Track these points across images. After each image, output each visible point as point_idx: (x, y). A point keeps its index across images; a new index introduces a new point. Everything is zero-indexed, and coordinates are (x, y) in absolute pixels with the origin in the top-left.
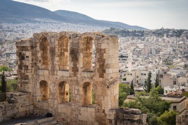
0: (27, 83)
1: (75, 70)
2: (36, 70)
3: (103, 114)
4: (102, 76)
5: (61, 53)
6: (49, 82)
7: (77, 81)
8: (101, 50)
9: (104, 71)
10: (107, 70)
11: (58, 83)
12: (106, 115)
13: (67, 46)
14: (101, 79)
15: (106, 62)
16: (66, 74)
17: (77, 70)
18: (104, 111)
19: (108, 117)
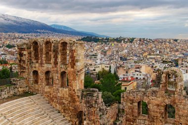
0: (24, 72)
1: (56, 63)
2: (30, 64)
3: (74, 92)
4: (73, 67)
5: (47, 52)
6: (39, 72)
7: (57, 70)
8: (72, 50)
9: (74, 64)
10: (76, 63)
11: (44, 72)
12: (75, 93)
13: (51, 48)
14: (73, 69)
15: (76, 59)
16: (50, 66)
17: (57, 64)
18: (74, 90)
19: (77, 94)
